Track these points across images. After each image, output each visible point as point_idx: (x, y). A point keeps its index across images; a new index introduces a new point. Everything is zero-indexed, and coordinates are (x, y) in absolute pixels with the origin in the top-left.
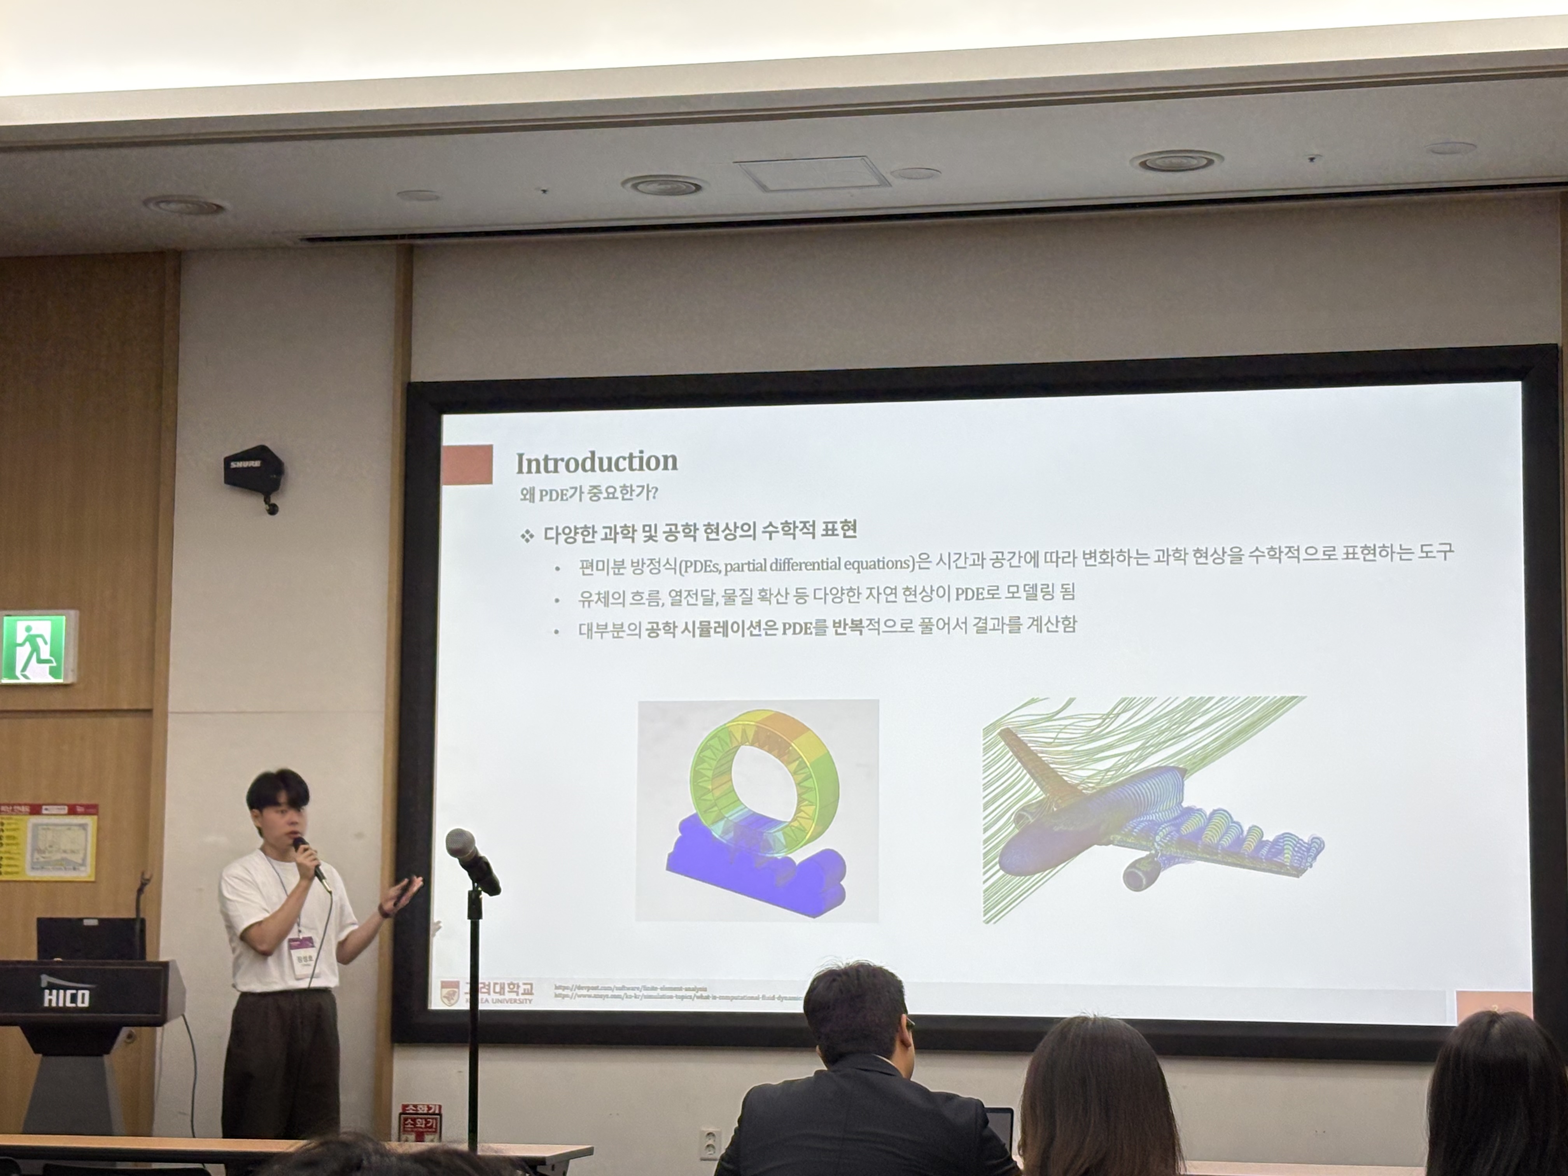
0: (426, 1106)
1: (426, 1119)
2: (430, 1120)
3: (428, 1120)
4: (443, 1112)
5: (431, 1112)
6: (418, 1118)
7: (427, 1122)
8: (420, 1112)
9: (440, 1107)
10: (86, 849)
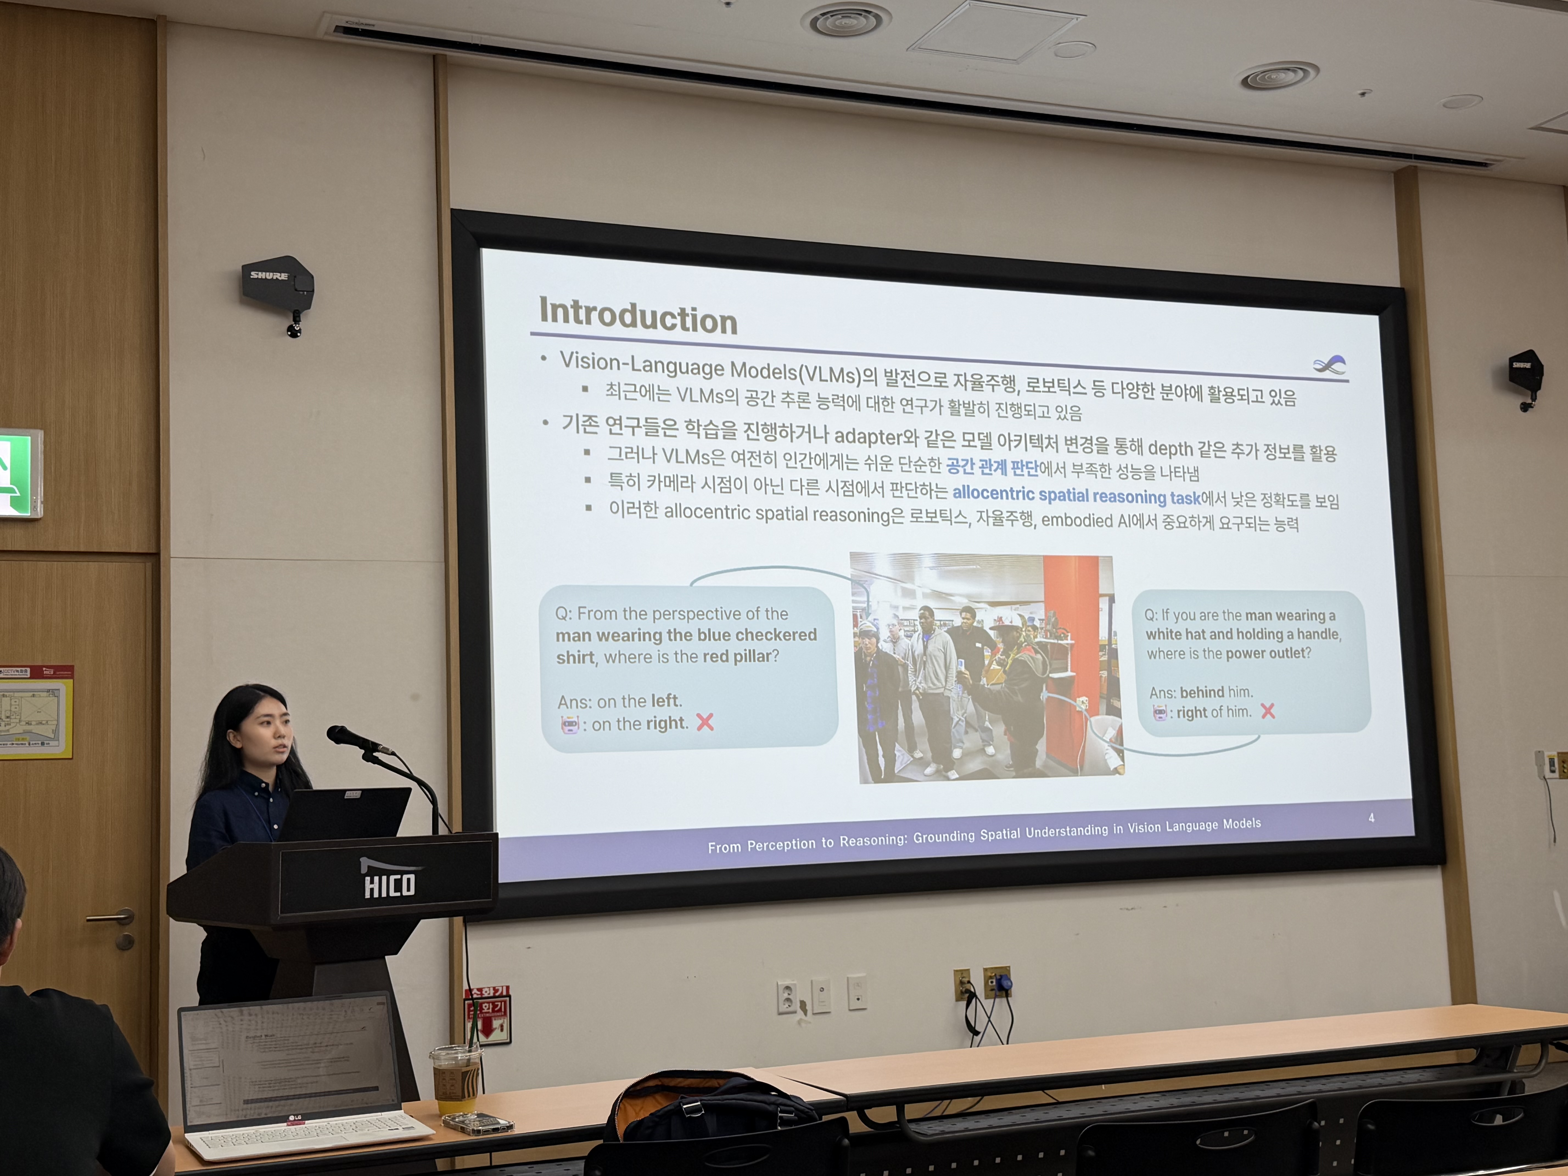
0: (492, 989)
1: (493, 1003)
2: (499, 1004)
3: (496, 1003)
4: (511, 993)
5: (497, 994)
6: (484, 1003)
7: (495, 1006)
8: (486, 995)
9: (508, 988)
10: (58, 721)
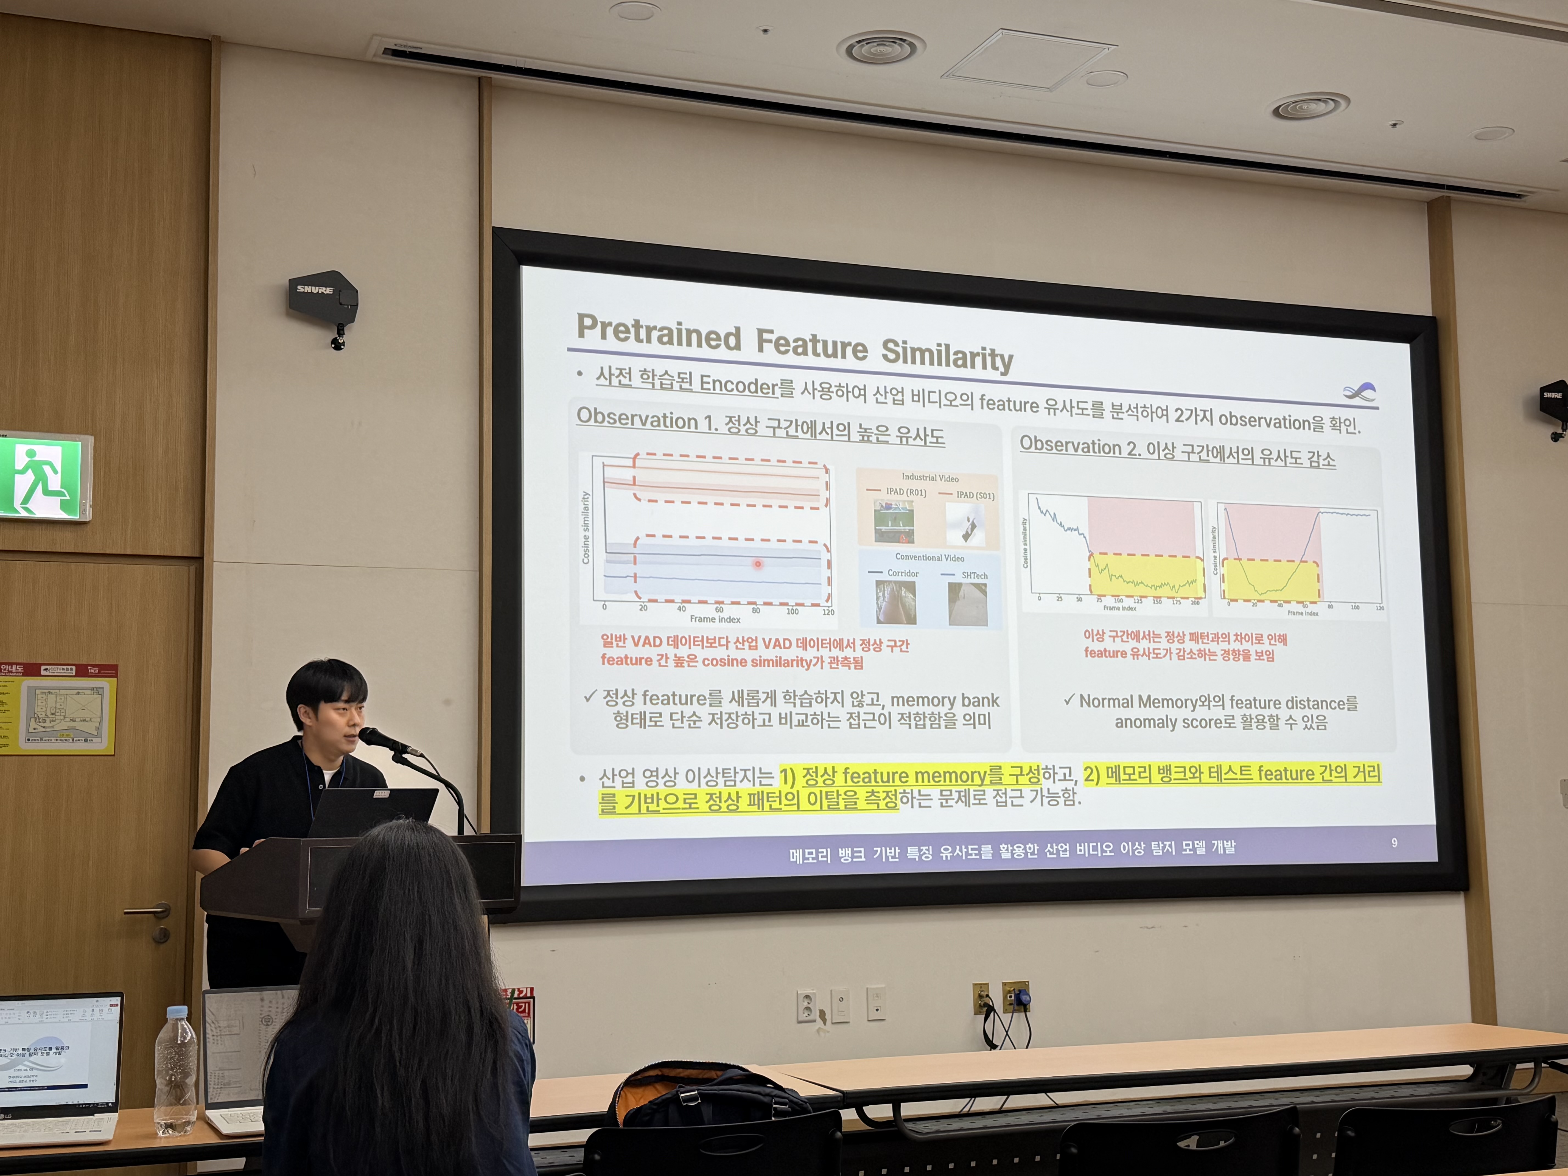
0: (516, 990)
1: (517, 1004)
2: (523, 1005)
4: (535, 994)
5: (521, 996)
8: (511, 996)
9: (532, 989)
10: (101, 718)
